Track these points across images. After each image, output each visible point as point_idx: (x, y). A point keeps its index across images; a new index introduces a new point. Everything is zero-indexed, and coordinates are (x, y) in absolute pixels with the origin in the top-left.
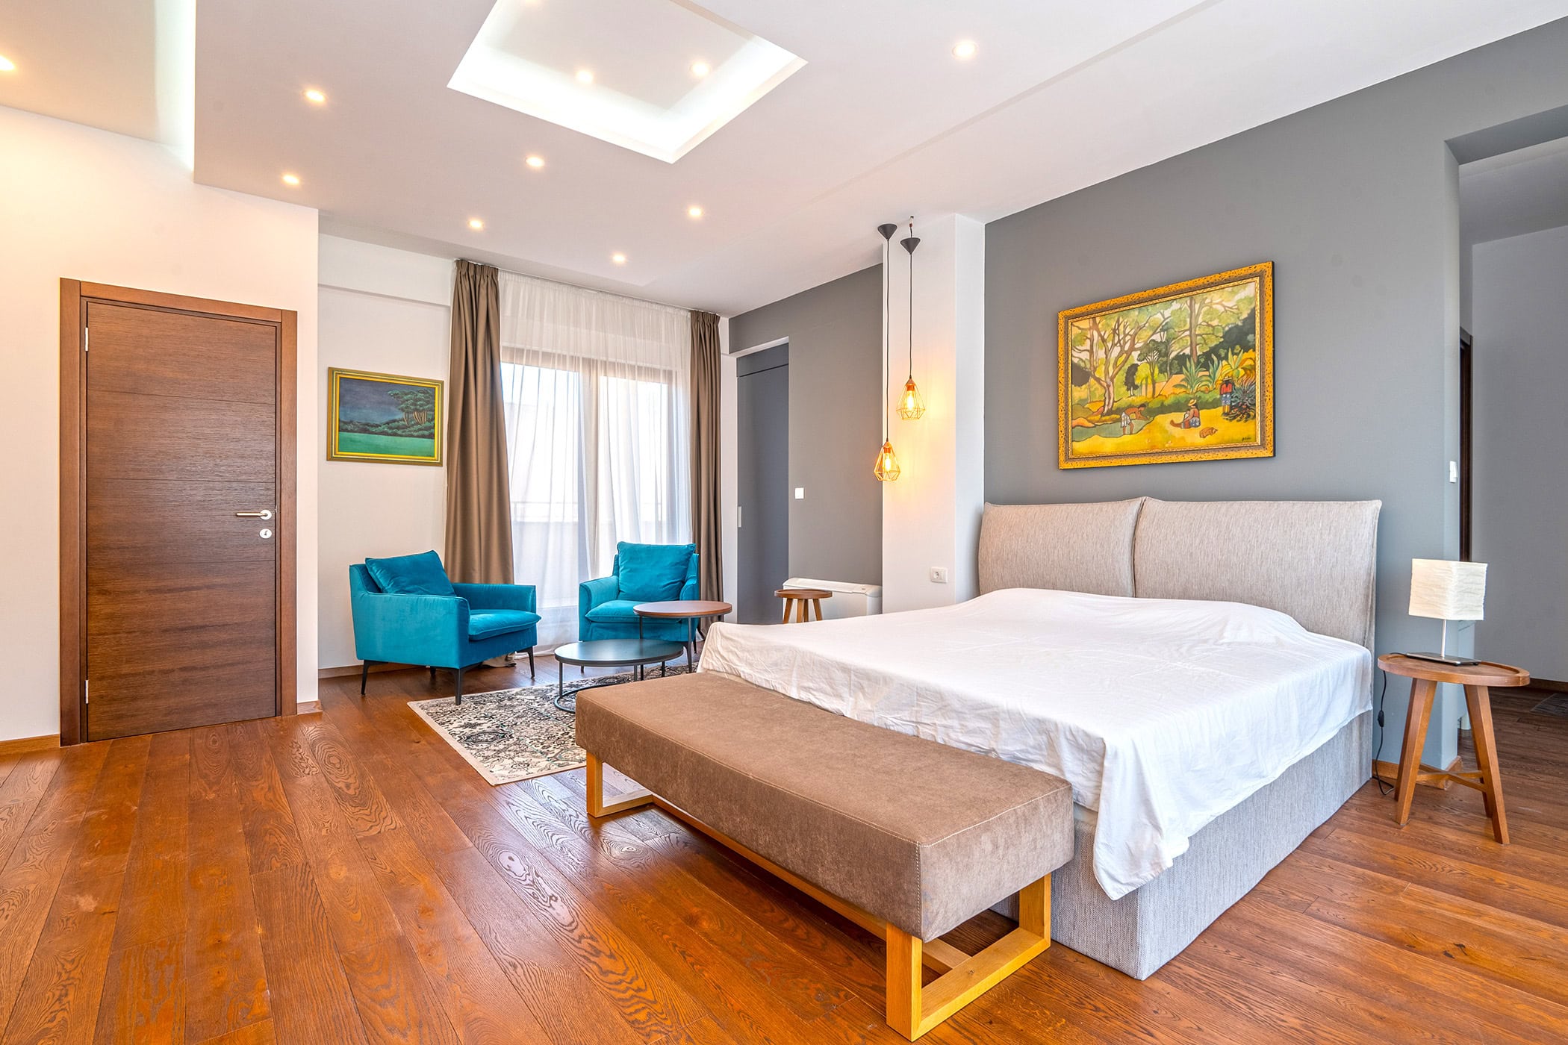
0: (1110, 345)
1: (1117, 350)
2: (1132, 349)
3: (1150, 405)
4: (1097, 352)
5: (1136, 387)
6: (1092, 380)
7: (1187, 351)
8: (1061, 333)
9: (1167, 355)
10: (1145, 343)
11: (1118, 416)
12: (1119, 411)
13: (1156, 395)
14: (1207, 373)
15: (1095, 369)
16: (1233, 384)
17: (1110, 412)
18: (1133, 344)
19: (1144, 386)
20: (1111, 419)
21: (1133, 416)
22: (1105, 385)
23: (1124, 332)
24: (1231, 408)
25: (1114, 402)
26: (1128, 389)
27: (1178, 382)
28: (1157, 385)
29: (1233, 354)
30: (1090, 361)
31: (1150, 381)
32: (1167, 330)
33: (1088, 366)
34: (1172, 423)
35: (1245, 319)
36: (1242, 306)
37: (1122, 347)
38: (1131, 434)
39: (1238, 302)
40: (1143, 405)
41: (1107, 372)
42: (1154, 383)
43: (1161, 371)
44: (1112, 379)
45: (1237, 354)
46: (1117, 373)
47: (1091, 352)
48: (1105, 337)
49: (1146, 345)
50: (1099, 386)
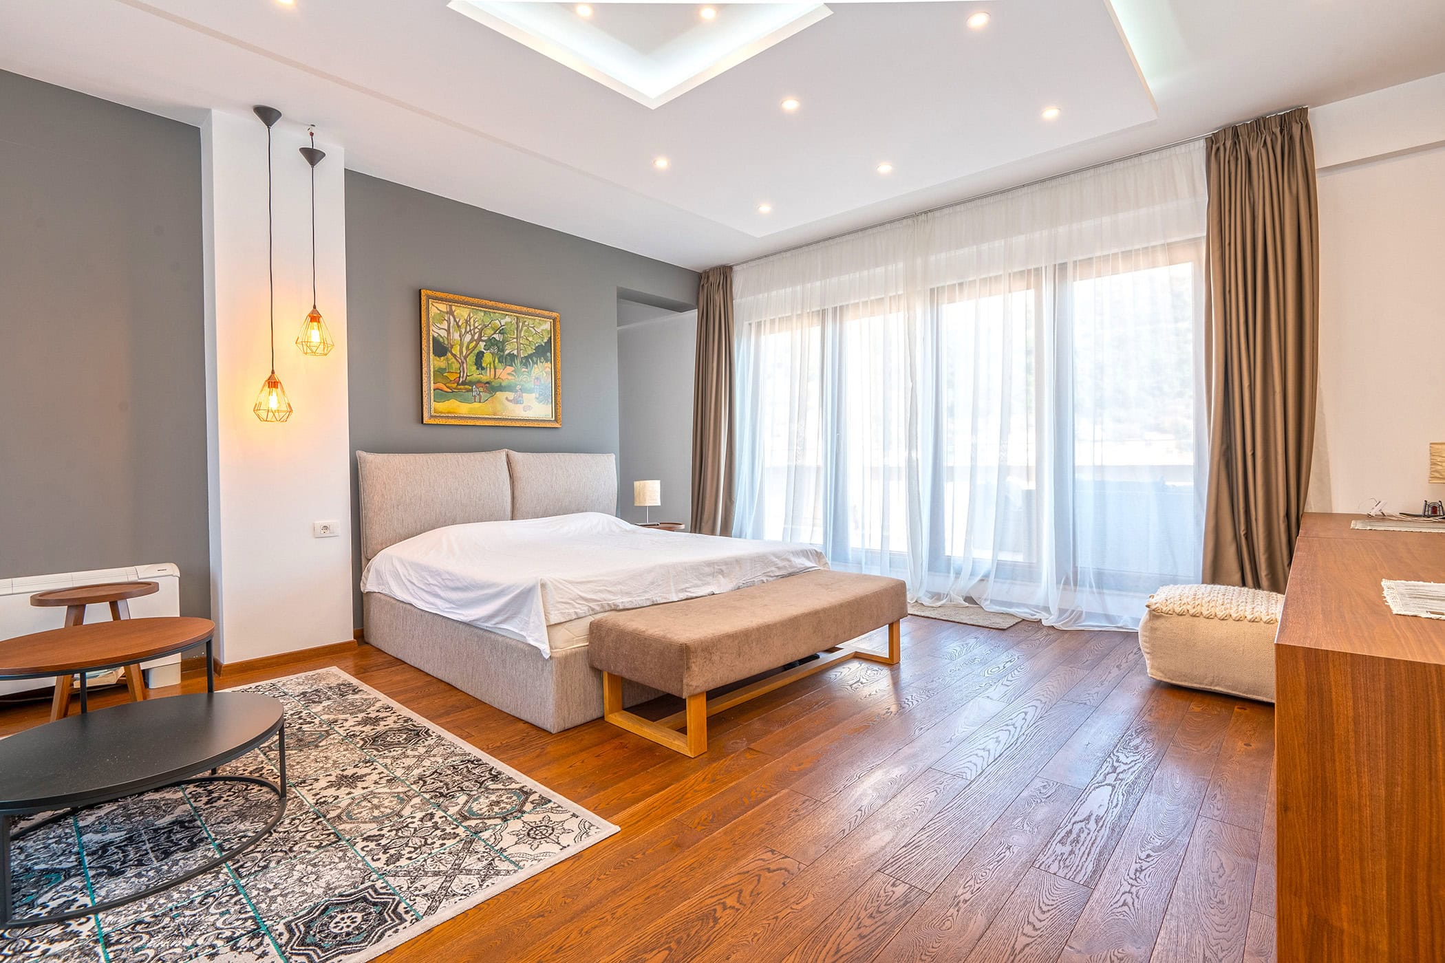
0: (463, 331)
1: (468, 337)
2: (480, 339)
3: (493, 384)
4: (453, 334)
5: (483, 369)
6: (449, 354)
7: (515, 352)
8: (423, 308)
9: (503, 351)
10: (489, 338)
11: (470, 388)
12: (471, 383)
13: (497, 377)
14: (526, 370)
15: (452, 347)
16: (540, 381)
17: (464, 383)
18: (480, 336)
19: (488, 369)
20: (465, 389)
21: (481, 389)
22: (460, 361)
23: (474, 325)
24: (540, 395)
25: (467, 376)
26: (477, 369)
27: (509, 372)
28: (497, 370)
29: (540, 362)
30: (448, 340)
31: (492, 366)
32: (503, 334)
33: (446, 342)
34: (507, 398)
35: (546, 343)
36: (544, 334)
37: (473, 336)
38: (480, 402)
39: (542, 330)
40: (488, 383)
41: (461, 352)
42: (495, 369)
43: (499, 361)
44: (466, 358)
45: (542, 363)
46: (469, 354)
47: (448, 331)
48: (460, 324)
49: (489, 340)
50: (455, 361)
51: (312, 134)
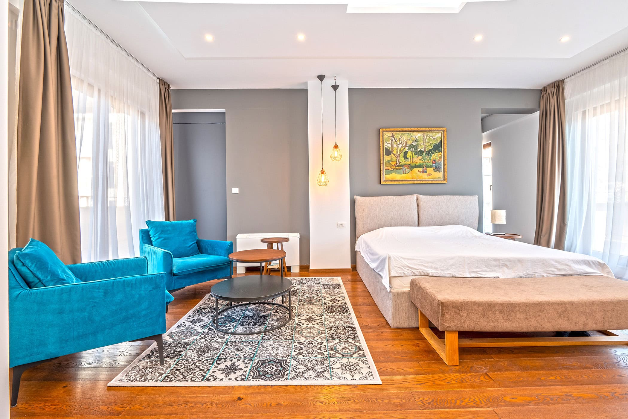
0: (398, 143)
1: (400, 146)
2: (406, 146)
3: (412, 165)
4: (394, 145)
5: (407, 159)
6: (392, 154)
7: (423, 150)
8: (381, 136)
9: (417, 149)
10: (410, 144)
11: (401, 168)
12: (402, 166)
13: (414, 162)
14: (429, 157)
15: (393, 151)
16: (436, 161)
17: (398, 166)
18: (406, 144)
19: (410, 159)
20: (399, 168)
21: (406, 168)
22: (397, 156)
23: (403, 140)
24: (435, 168)
25: (400, 162)
26: (405, 159)
27: (420, 159)
28: (414, 159)
29: (436, 152)
30: (391, 148)
31: (411, 157)
32: (417, 142)
33: (391, 149)
34: (419, 171)
35: (439, 143)
36: (438, 139)
37: (402, 145)
38: (406, 173)
39: (437, 137)
40: (409, 165)
41: (397, 152)
42: (413, 158)
43: (415, 155)
44: (399, 155)
45: (437, 153)
46: (401, 153)
47: (392, 144)
48: (397, 140)
49: (410, 145)
50: (395, 157)
51: (335, 79)
